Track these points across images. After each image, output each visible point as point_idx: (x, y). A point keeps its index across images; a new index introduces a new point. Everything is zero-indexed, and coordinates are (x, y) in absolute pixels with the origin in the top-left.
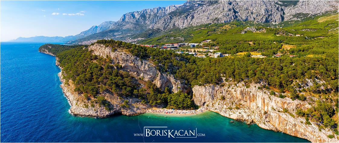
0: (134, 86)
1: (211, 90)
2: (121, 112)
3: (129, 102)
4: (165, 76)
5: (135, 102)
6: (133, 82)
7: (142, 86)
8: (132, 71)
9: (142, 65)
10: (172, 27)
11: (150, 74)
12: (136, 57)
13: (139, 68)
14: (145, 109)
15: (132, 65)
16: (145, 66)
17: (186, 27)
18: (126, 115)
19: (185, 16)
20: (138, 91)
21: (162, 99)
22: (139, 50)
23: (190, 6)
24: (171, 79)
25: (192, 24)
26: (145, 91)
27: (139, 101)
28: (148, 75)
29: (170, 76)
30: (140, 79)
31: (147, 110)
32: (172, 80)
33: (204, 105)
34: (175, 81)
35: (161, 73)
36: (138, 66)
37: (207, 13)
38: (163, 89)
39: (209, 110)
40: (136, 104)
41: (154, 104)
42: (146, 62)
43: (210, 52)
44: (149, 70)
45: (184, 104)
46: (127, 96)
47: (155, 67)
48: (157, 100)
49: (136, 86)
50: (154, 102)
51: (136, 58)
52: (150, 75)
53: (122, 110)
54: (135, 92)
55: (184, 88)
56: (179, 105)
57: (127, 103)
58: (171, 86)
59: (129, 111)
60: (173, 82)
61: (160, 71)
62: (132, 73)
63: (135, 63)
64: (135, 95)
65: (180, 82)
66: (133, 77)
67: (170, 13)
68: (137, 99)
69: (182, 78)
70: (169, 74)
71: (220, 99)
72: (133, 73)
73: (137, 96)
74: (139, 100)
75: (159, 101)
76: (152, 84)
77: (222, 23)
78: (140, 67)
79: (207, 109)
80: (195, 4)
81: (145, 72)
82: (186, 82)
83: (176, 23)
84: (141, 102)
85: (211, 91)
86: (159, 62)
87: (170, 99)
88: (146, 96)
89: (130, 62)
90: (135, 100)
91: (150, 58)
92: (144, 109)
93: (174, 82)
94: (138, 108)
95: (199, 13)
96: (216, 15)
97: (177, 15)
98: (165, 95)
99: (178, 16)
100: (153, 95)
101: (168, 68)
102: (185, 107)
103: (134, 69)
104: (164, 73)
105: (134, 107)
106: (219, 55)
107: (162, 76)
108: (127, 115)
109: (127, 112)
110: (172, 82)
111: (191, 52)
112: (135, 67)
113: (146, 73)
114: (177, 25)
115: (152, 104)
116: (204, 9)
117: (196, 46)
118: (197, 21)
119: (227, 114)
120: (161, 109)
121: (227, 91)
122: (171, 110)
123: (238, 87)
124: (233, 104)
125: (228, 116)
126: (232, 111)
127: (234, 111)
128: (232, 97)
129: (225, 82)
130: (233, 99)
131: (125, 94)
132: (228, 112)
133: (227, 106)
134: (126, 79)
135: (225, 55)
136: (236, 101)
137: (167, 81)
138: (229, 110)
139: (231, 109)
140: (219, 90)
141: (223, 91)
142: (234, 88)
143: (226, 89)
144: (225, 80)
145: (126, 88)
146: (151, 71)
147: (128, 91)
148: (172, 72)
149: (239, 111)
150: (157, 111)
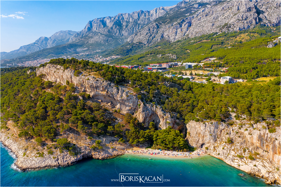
0: (108, 121)
1: (212, 128)
2: (92, 156)
3: (101, 142)
4: (149, 107)
5: (110, 142)
6: (107, 116)
7: (118, 120)
8: (105, 102)
9: (118, 92)
10: (159, 39)
11: (130, 104)
12: (109, 82)
13: (114, 98)
14: (124, 149)
15: (104, 93)
16: (122, 94)
17: (180, 39)
18: (98, 159)
19: (179, 24)
20: (114, 128)
21: (146, 137)
22: (113, 73)
23: (185, 8)
24: (158, 111)
25: (188, 35)
26: (123, 126)
27: (115, 140)
28: (126, 106)
29: (156, 107)
30: (116, 111)
31: (126, 150)
32: (159, 112)
33: (202, 147)
34: (163, 114)
35: (144, 104)
36: (112, 94)
37: (212, 17)
38: (147, 124)
39: (209, 155)
40: (111, 144)
41: (135, 143)
42: (124, 89)
43: (214, 75)
44: (128, 100)
45: (175, 144)
46: (99, 135)
47: (136, 96)
48: (139, 138)
49: (111, 121)
50: (135, 141)
51: (110, 84)
52: (130, 106)
53: (93, 153)
54: (110, 128)
55: (175, 123)
56: (167, 145)
57: (99, 143)
58: (158, 121)
59: (102, 153)
60: (160, 115)
61: (142, 101)
62: (105, 104)
63: (108, 90)
64: (110, 133)
65: (169, 116)
66: (106, 110)
67: (157, 19)
68: (113, 138)
69: (173, 110)
70: (155, 104)
71: (226, 142)
72: (106, 104)
73: (113, 134)
74: (116, 139)
75: (141, 140)
76: (131, 118)
77: (236, 32)
78: (116, 96)
79: (206, 152)
80: (193, 5)
81: (123, 102)
82: (178, 115)
83: (165, 34)
84: (117, 141)
85: (212, 130)
86: (142, 89)
87: (156, 137)
88: (125, 134)
89: (101, 89)
90: (110, 138)
91: (128, 83)
92: (122, 149)
93: (162, 115)
94: (114, 149)
95: (199, 17)
96: (225, 20)
97: (167, 21)
98: (149, 132)
99: (168, 23)
100: (134, 132)
101: (153, 97)
102: (175, 148)
103: (108, 99)
104: (147, 103)
105: (109, 148)
106: (228, 80)
107: (146, 108)
108: (100, 158)
109: (99, 155)
110: (159, 115)
111: (186, 75)
112: (109, 96)
113: (124, 104)
114: (167, 37)
115: (132, 142)
116: (207, 10)
117: (194, 66)
118: (195, 30)
119: (236, 163)
120: (144, 149)
121: (237, 133)
122: (157, 151)
123: (254, 129)
124: (245, 151)
125: (236, 166)
126: (243, 160)
127: (247, 161)
128: (244, 142)
129: (234, 119)
130: (246, 145)
131: (96, 132)
132: (237, 161)
133: (236, 153)
134: (96, 112)
135: (238, 80)
136: (250, 149)
137: (152, 114)
138: (239, 159)
139: (241, 157)
140: (225, 130)
141: (231, 132)
142: (249, 129)
143: (235, 129)
144: (235, 117)
145: (97, 125)
146: (131, 100)
147: (100, 129)
148: (158, 101)
149: (254, 162)
150: (139, 152)
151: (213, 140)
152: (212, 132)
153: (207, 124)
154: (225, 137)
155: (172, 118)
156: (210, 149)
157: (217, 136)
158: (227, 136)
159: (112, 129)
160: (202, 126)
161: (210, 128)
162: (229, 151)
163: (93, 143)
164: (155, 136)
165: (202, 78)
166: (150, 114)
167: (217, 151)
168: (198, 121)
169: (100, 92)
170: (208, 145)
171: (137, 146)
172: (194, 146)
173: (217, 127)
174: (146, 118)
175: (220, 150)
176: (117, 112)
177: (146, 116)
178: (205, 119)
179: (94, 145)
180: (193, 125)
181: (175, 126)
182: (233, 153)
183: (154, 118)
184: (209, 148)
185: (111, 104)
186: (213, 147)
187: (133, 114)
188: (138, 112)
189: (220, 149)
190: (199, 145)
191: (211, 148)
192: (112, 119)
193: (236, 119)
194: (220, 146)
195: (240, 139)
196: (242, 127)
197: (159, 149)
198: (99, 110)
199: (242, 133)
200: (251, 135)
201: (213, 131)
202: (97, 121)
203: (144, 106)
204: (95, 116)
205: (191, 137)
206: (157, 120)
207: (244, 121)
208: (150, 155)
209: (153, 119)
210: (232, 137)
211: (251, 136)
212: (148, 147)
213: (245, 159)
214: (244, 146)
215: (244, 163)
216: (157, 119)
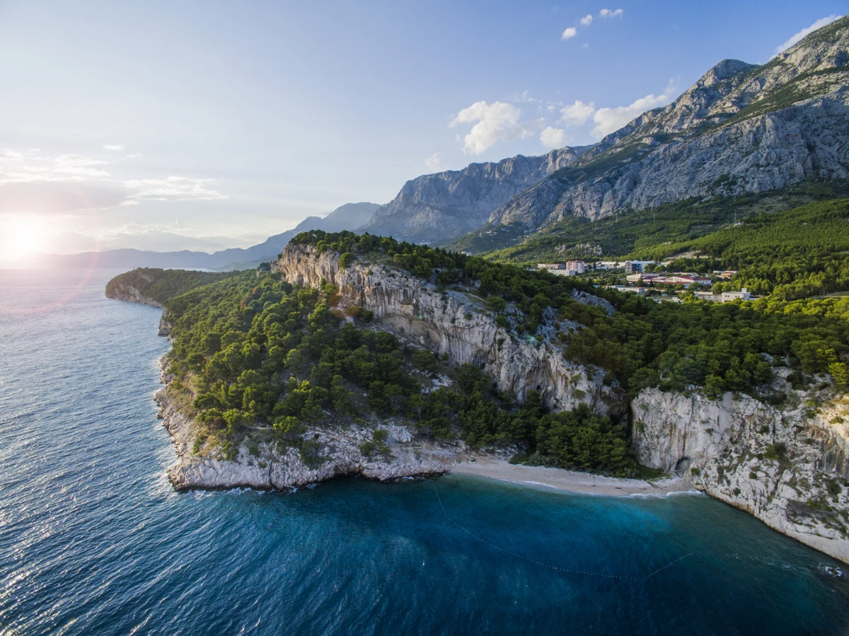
0: (412, 382)
1: (714, 410)
2: (360, 469)
8: (410, 332)
9: (445, 308)
11: (474, 340)
12: (422, 281)
14: (449, 459)
15: (409, 309)
16: (454, 312)
18: (377, 479)
24: (552, 360)
28: (465, 344)
29: (547, 349)
32: (556, 363)
34: (566, 367)
35: (513, 339)
36: (429, 313)
39: (704, 491)
44: (469, 329)
45: (597, 452)
47: (492, 317)
51: (424, 285)
53: (364, 463)
55: (598, 395)
60: (557, 372)
63: (418, 302)
64: (416, 413)
71: (760, 457)
72: (413, 337)
73: (422, 416)
75: (500, 436)
76: (478, 376)
78: (439, 317)
81: (456, 334)
82: (608, 374)
85: (714, 416)
86: (509, 301)
87: (545, 430)
93: (563, 371)
94: (423, 457)
101: (540, 322)
103: (418, 324)
104: (522, 338)
107: (518, 351)
110: (553, 371)
121: (800, 429)
122: (543, 470)
124: (834, 489)
128: (831, 458)
130: (838, 470)
133: (799, 493)
137: (534, 369)
140: (757, 419)
141: (779, 425)
142: (846, 418)
143: (791, 418)
144: (789, 379)
145: (380, 389)
146: (476, 329)
151: (718, 446)
152: (713, 424)
153: (697, 397)
154: (756, 441)
155: (591, 379)
157: (728, 437)
158: (766, 437)
159: (422, 403)
160: (680, 404)
161: (706, 411)
162: (771, 487)
163: (366, 435)
166: (528, 369)
167: (729, 483)
169: (399, 307)
170: (701, 461)
171: (489, 452)
172: (656, 462)
173: (728, 410)
174: (518, 377)
175: (741, 480)
177: (516, 371)
178: (690, 383)
179: (370, 440)
180: (653, 402)
181: (600, 403)
182: (787, 492)
183: (540, 381)
185: (425, 340)
186: (714, 468)
187: (483, 366)
188: (497, 362)
189: (740, 476)
190: (670, 460)
191: (709, 472)
193: (794, 387)
194: (739, 467)
195: (812, 449)
196: (818, 411)
199: (819, 431)
201: (716, 419)
203: (512, 344)
205: (647, 436)
206: (548, 386)
207: (825, 391)
209: (535, 382)
210: (780, 440)
214: (831, 473)
215: (838, 533)
216: (548, 382)
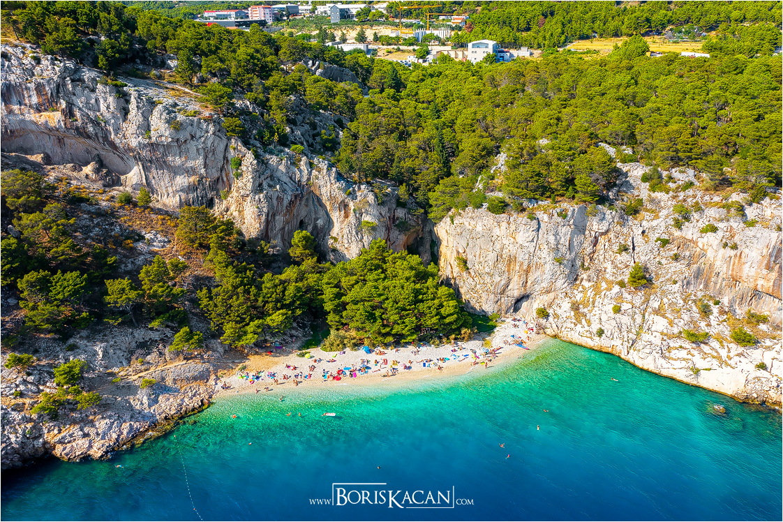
0: (100, 257)
1: (565, 232)
2: (48, 450)
3: (88, 367)
4: (282, 168)
5: (132, 353)
6: (86, 230)
7: (150, 243)
8: (63, 161)
9: (126, 112)
11: (190, 164)
12: (70, 64)
13: (106, 138)
14: (203, 377)
15: (54, 118)
16: (146, 118)
18: (86, 459)
20: (136, 285)
21: (293, 303)
22: (83, 19)
24: (321, 182)
26: (178, 268)
27: (154, 342)
28: (175, 171)
29: (311, 165)
30: (128, 200)
31: (217, 378)
32: (327, 186)
33: (516, 309)
34: (345, 190)
35: (257, 156)
36: (96, 123)
39: (555, 336)
40: (136, 364)
41: (250, 338)
42: (152, 92)
44: (179, 144)
45: (422, 314)
46: (65, 331)
47: (217, 122)
48: (262, 314)
49: (115, 252)
50: (250, 328)
51: (77, 71)
52: (190, 172)
53: (51, 435)
54: (117, 291)
55: (393, 224)
57: (73, 378)
58: (321, 222)
59: (102, 424)
60: (331, 198)
61: (246, 143)
62: (66, 170)
63: (70, 105)
64: (123, 313)
65: (371, 198)
66: (76, 202)
68: (140, 334)
70: (303, 153)
71: (622, 284)
72: (74, 169)
73: (137, 315)
74: (156, 336)
75: (276, 318)
76: (210, 225)
78: (117, 130)
79: (541, 329)
81: (155, 157)
84: (166, 341)
85: (564, 241)
86: (239, 87)
87: (339, 296)
88: (195, 302)
89: (35, 100)
90: (127, 338)
91: (163, 65)
92: (195, 379)
93: (341, 196)
94: (158, 388)
98: (301, 277)
100: (235, 287)
101: (291, 122)
103: (77, 145)
104: (271, 153)
105: (130, 389)
106: (490, 50)
107: (268, 173)
108: (96, 452)
109: (86, 435)
110: (324, 199)
112: (81, 133)
113: (163, 165)
115: (239, 338)
119: (677, 364)
120: (293, 359)
121: (665, 243)
122: (353, 358)
123: (752, 224)
124: (706, 311)
125: (682, 375)
126: (705, 348)
127: (723, 353)
128: (698, 275)
129: (643, 191)
130: (706, 286)
131: (48, 321)
132: (683, 354)
133: (671, 323)
134: (27, 219)
135: (514, 52)
136: (725, 301)
137: (296, 198)
138: (687, 345)
139: (698, 339)
140: (611, 235)
141: (639, 239)
142: (721, 225)
143: (653, 229)
144: (645, 179)
145: (43, 286)
146: (192, 146)
147: (63, 301)
148: (311, 140)
149: (756, 355)
150: (279, 377)
151: (568, 277)
152: (563, 249)
153: (544, 217)
154: (613, 264)
155: (382, 204)
156: (556, 316)
157: (579, 263)
158: (625, 257)
159: (133, 295)
160: (522, 228)
161: (556, 234)
162: (639, 319)
163: (41, 381)
164: (329, 292)
165: (399, 50)
166: (287, 198)
167: (589, 323)
168: (500, 208)
169: (32, 116)
170: (547, 298)
171: (261, 346)
172: (488, 307)
173: (580, 229)
174: (274, 215)
175: (604, 318)
176: (135, 205)
177: (270, 206)
178: (530, 200)
179: (50, 389)
180: (479, 228)
181: (395, 233)
182: (660, 324)
183: (303, 213)
184: (551, 311)
185: (97, 171)
186: (566, 305)
187: (211, 204)
188: (234, 194)
189: (602, 313)
190: (507, 301)
191: (559, 312)
192: (118, 242)
193: (653, 189)
194: (598, 300)
195: (680, 266)
196: (687, 219)
197: (357, 345)
198: (39, 207)
199: (685, 243)
200: (735, 247)
201: (567, 243)
202: (42, 263)
203: (258, 162)
204: (26, 239)
205: (473, 274)
206: (317, 219)
207: (690, 192)
208: (332, 384)
209: (298, 216)
210: (642, 259)
211: (733, 253)
212: (307, 345)
213: (715, 344)
214: (698, 291)
215: (715, 362)
216: (316, 213)
